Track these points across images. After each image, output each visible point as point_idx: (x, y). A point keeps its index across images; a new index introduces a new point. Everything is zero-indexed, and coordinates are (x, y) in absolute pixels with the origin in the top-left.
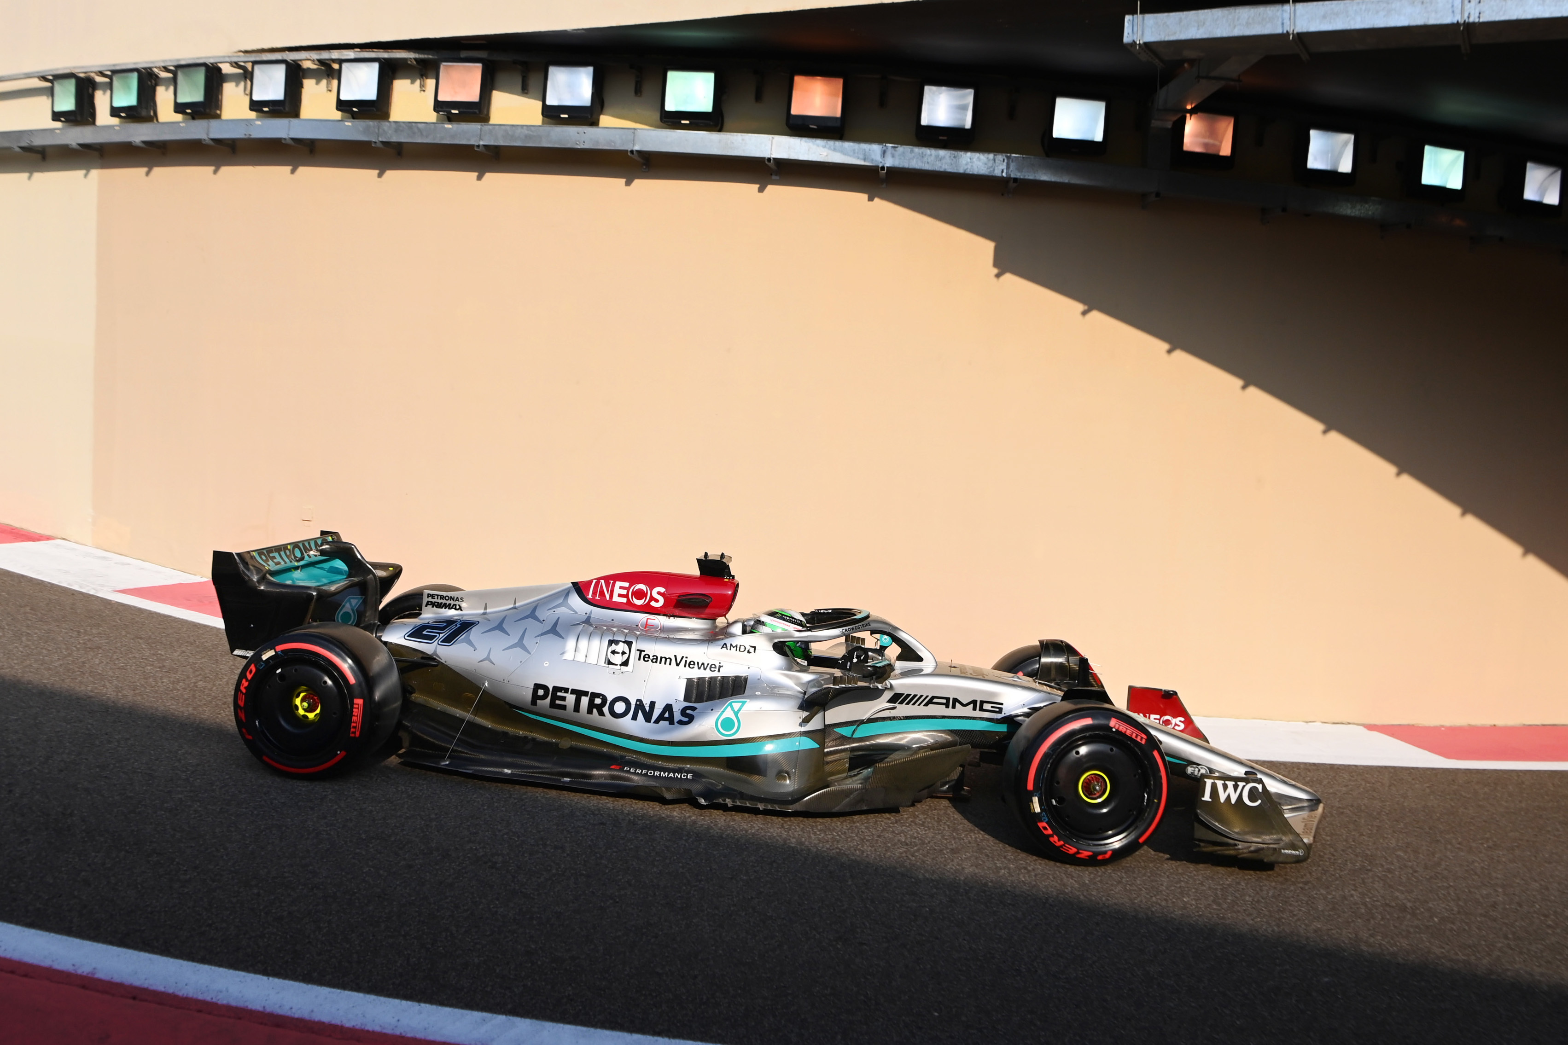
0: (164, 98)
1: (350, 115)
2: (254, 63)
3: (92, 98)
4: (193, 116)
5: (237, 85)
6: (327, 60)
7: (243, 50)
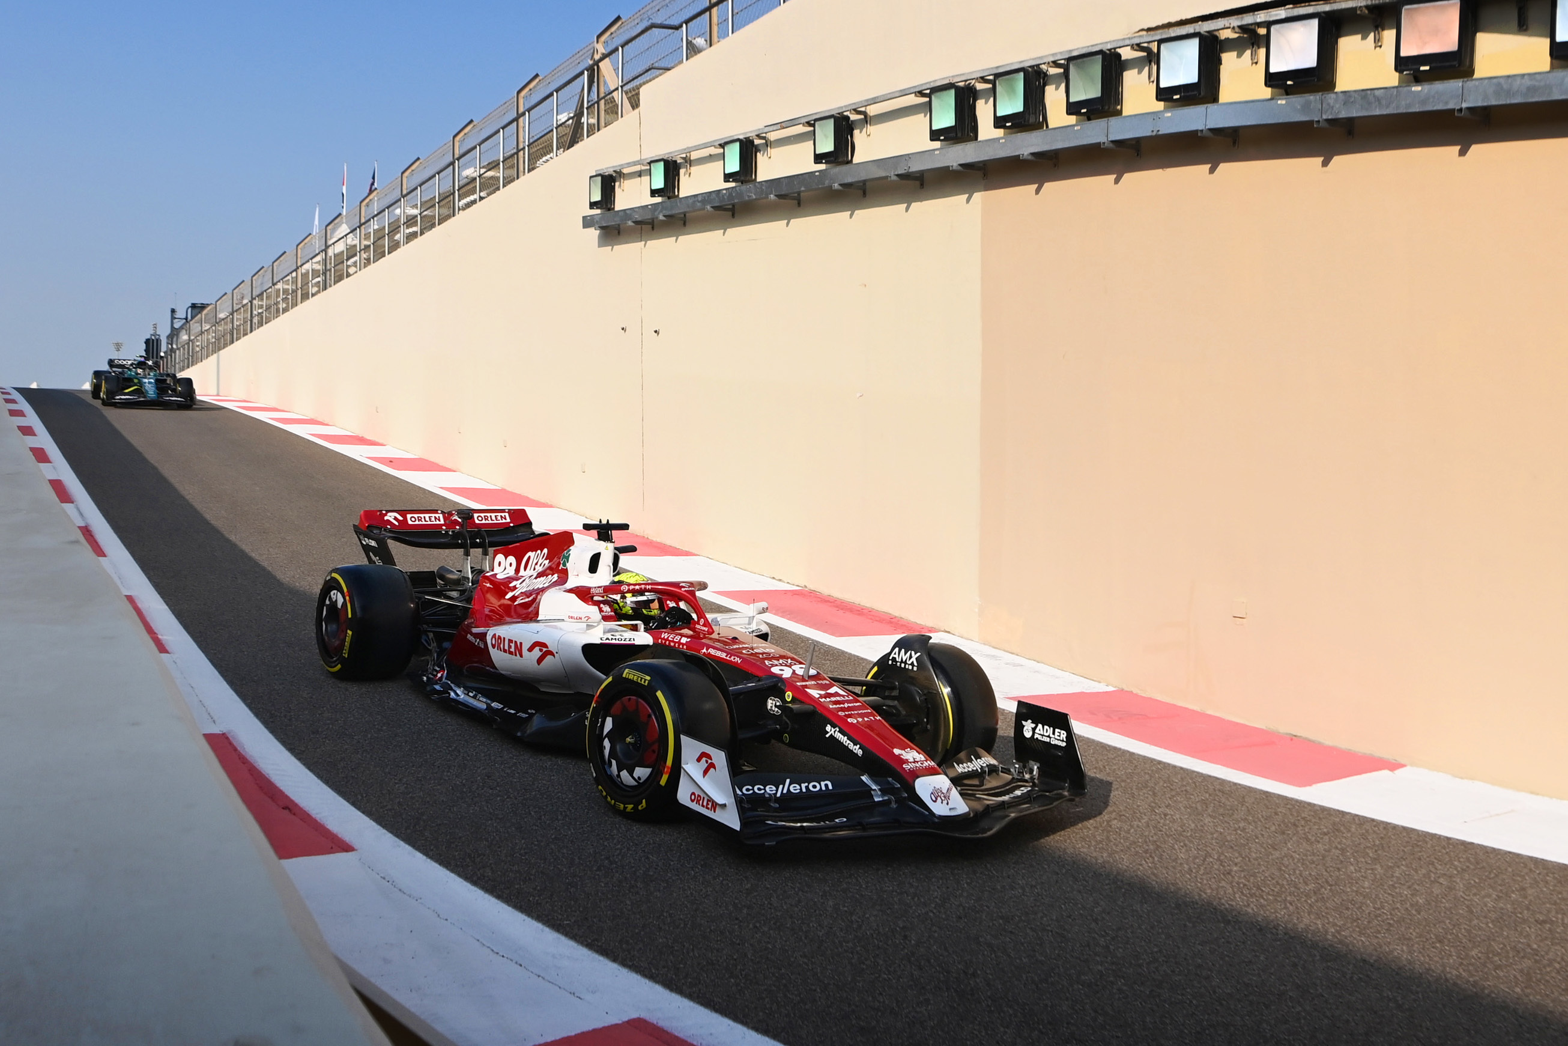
0: (1055, 98)
1: (1282, 91)
2: (1161, 42)
3: (973, 108)
4: (1089, 117)
5: (1140, 72)
6: (1252, 24)
7: (1146, 27)
